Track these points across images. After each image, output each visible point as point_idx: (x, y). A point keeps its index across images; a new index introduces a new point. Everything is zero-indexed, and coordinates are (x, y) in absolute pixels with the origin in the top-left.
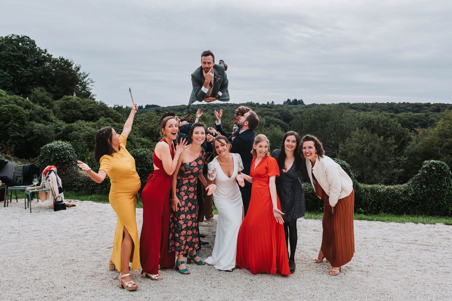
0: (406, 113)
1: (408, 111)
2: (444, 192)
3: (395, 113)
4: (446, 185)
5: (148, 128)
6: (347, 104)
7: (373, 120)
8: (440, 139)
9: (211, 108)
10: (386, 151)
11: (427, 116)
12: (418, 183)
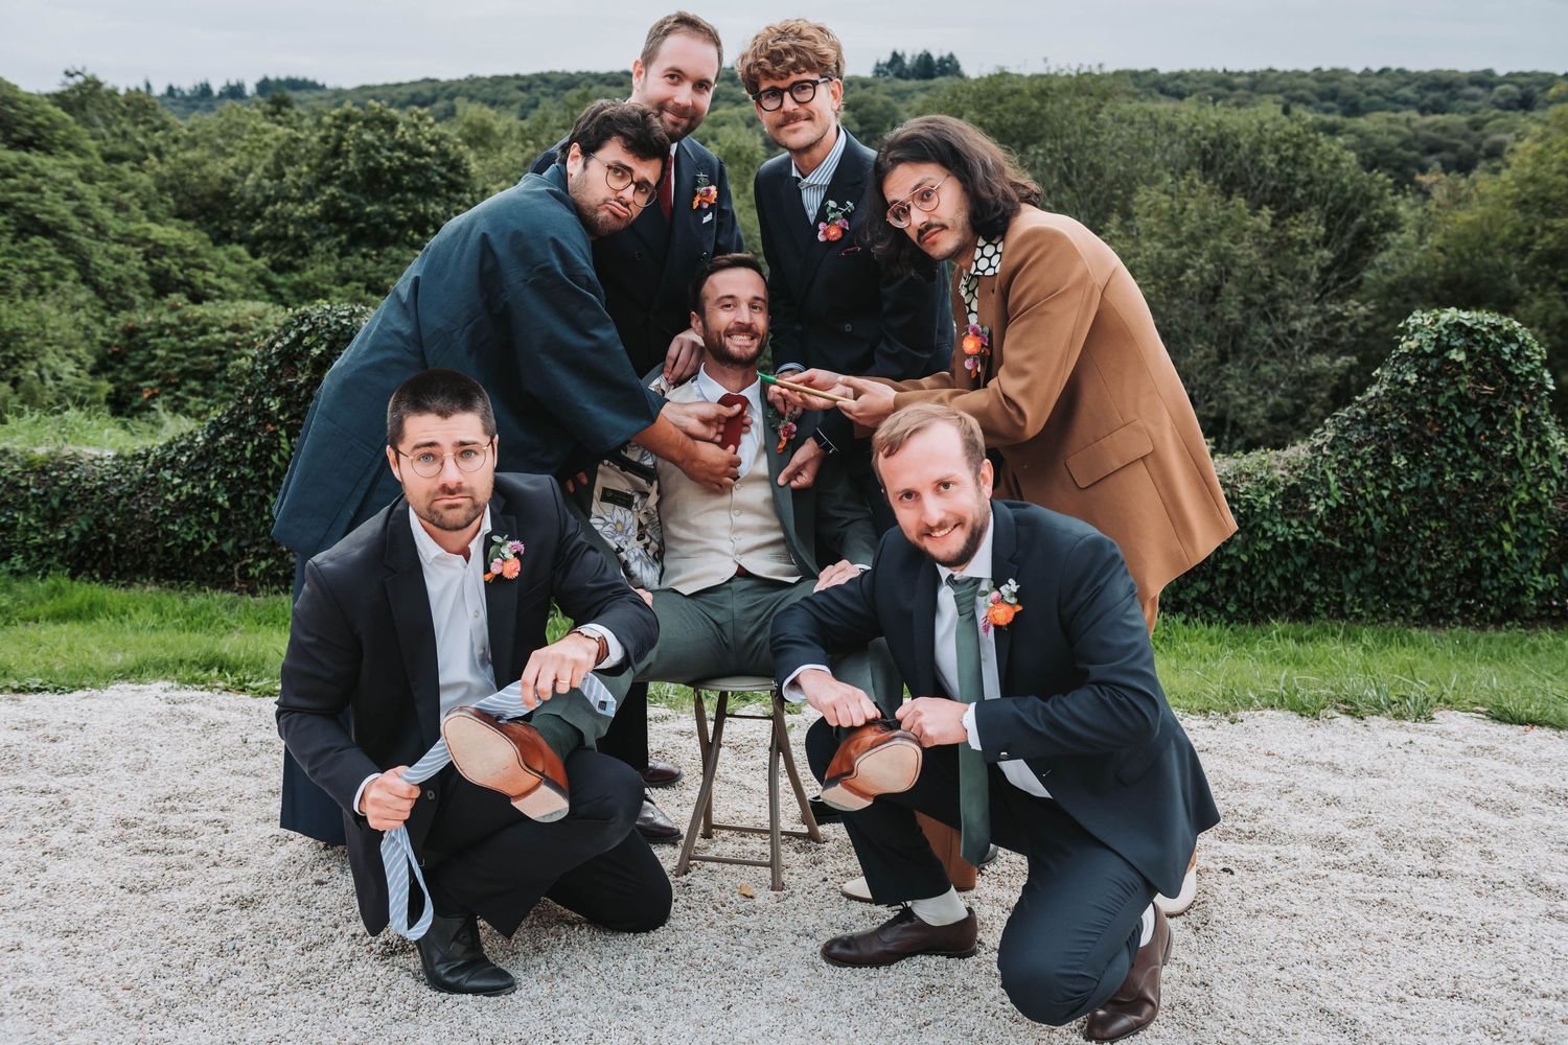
0: (1392, 115)
1: (1399, 106)
2: (1503, 489)
3: (1347, 114)
4: (1520, 450)
5: (205, 178)
6: (1146, 73)
7: (1235, 134)
8: (1520, 218)
9: (554, 95)
10: (1282, 274)
11: (1476, 129)
12: (1368, 443)
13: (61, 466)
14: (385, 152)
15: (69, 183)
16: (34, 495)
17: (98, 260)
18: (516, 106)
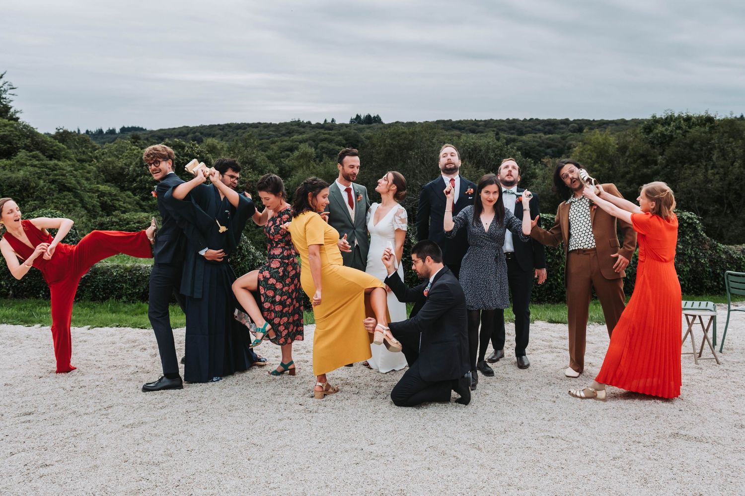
0: (534, 135)
1: (537, 132)
2: (557, 264)
3: (519, 135)
4: (561, 253)
5: (114, 167)
6: (447, 121)
7: (480, 146)
9: (233, 132)
11: (564, 139)
13: (136, 270)
14: (181, 157)
15: (72, 172)
16: (128, 278)
17: (86, 199)
18: (219, 136)
